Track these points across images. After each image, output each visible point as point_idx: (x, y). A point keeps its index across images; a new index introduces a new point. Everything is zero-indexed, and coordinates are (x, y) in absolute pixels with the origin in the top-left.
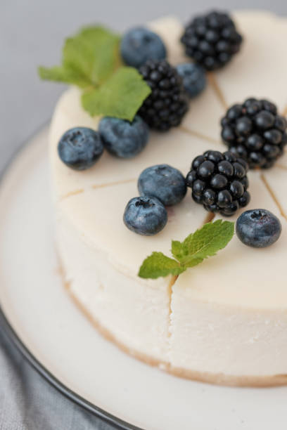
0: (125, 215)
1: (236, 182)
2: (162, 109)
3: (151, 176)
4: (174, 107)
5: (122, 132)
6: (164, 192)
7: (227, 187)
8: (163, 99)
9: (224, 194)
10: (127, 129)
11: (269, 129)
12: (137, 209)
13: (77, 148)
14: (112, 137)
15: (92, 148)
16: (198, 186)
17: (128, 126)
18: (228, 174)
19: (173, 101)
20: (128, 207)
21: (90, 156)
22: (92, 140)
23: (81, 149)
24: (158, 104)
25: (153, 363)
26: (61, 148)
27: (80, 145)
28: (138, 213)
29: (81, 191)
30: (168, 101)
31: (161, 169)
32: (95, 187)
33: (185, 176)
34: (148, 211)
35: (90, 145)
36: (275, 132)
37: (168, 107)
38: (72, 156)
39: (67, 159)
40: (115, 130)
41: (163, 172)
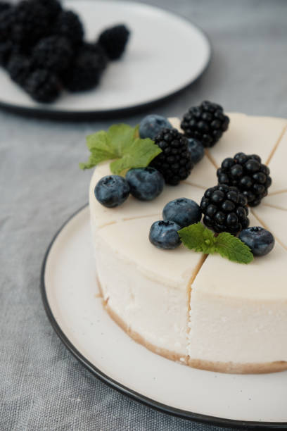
0: (150, 234)
1: (240, 208)
2: (173, 163)
3: (171, 207)
4: (182, 162)
5: (144, 177)
6: (182, 216)
7: (234, 211)
8: (174, 155)
9: (231, 216)
10: (147, 175)
11: (256, 172)
12: (160, 228)
13: (110, 188)
14: (136, 182)
15: (122, 187)
16: (210, 209)
17: (148, 173)
18: (235, 200)
19: (182, 158)
20: (153, 228)
21: (121, 193)
22: (121, 181)
23: (113, 188)
24: (171, 159)
25: (175, 358)
26: (97, 190)
27: (112, 186)
28: (161, 230)
29: (114, 223)
30: (178, 157)
31: (179, 201)
32: (125, 220)
33: (199, 204)
34: (169, 228)
35: (120, 185)
36: (261, 173)
37: (178, 161)
38: (107, 194)
39: (103, 198)
40: (138, 176)
41: (181, 204)
